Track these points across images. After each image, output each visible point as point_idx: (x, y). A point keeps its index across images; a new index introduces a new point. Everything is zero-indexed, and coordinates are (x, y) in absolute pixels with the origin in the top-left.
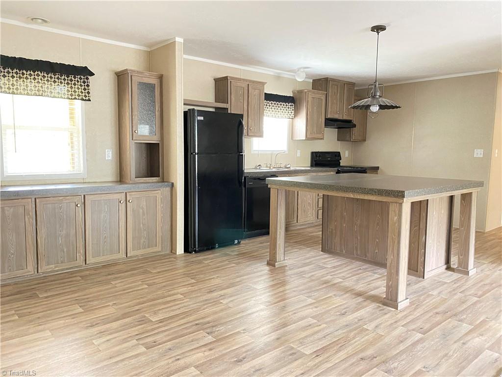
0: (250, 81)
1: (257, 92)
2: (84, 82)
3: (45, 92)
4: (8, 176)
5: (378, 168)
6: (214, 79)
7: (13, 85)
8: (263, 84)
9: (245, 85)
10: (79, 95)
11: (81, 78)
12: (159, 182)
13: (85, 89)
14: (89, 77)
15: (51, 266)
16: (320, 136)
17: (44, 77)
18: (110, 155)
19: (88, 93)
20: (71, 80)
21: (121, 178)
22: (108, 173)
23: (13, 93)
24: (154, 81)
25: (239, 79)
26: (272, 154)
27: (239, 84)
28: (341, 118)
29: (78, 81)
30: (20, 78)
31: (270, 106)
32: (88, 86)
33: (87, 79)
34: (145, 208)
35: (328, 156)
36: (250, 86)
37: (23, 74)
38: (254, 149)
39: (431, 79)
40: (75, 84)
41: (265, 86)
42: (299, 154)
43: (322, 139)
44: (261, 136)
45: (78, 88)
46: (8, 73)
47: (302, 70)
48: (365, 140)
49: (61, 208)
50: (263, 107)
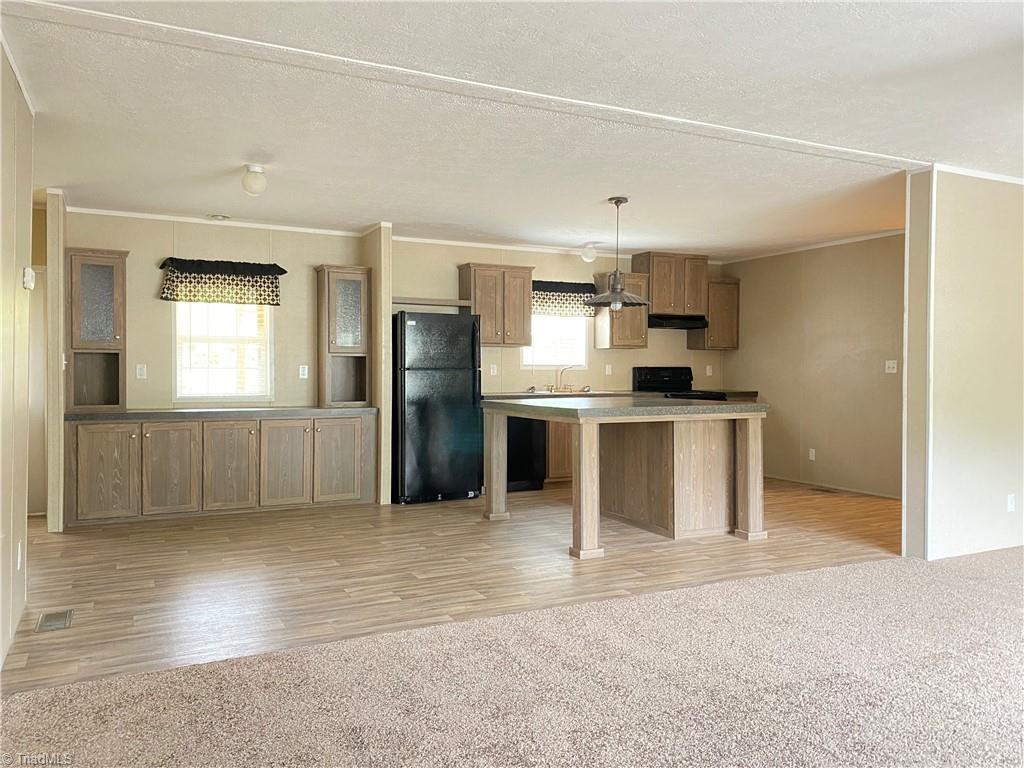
0: (506, 267)
1: (519, 281)
2: (272, 283)
3: (224, 297)
4: (181, 398)
5: (755, 394)
6: (458, 267)
7: (190, 291)
8: (530, 270)
9: (497, 274)
10: (265, 299)
11: (268, 279)
12: (363, 407)
13: (273, 291)
14: (280, 277)
15: (219, 504)
16: (637, 342)
17: (225, 280)
18: (305, 372)
19: (277, 296)
20: (257, 282)
21: (318, 402)
22: (302, 396)
23: (190, 300)
24: (360, 277)
25: (489, 266)
26: (557, 371)
27: (488, 273)
28: (679, 312)
29: (264, 283)
30: (198, 283)
31: (550, 299)
32: (277, 287)
33: (276, 278)
34: (339, 439)
35: (663, 373)
36: (506, 274)
37: (202, 278)
38: (525, 363)
39: (825, 245)
40: (260, 286)
41: (533, 272)
42: (608, 370)
43: (645, 346)
44: (528, 343)
45: (265, 291)
46: (186, 278)
47: (591, 246)
48: (736, 347)
49: (231, 434)
50: (530, 302)
